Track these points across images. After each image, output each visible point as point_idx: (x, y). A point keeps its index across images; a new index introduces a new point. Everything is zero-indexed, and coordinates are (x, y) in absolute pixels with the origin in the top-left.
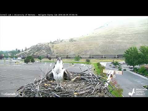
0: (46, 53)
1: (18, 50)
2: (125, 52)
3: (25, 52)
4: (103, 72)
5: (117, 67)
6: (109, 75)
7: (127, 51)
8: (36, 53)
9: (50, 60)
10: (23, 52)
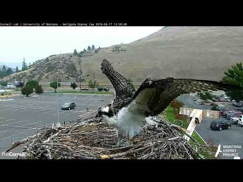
0: (66, 76)
1: (7, 68)
2: (226, 74)
3: (23, 72)
4: (180, 113)
5: (209, 104)
6: (191, 118)
7: (230, 71)
8: (46, 75)
9: (74, 88)
10: (18, 73)
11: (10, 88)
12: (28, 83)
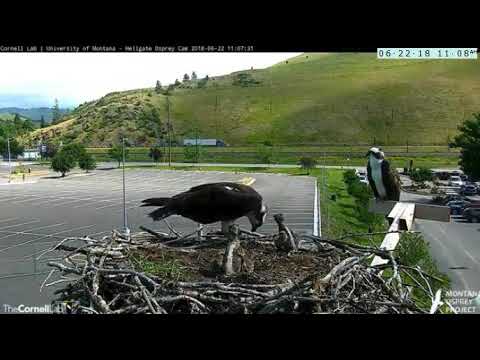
0: (141, 134)
1: (23, 120)
5: (428, 190)
8: (100, 132)
10: (45, 130)
11: (30, 160)
12: (65, 149)
